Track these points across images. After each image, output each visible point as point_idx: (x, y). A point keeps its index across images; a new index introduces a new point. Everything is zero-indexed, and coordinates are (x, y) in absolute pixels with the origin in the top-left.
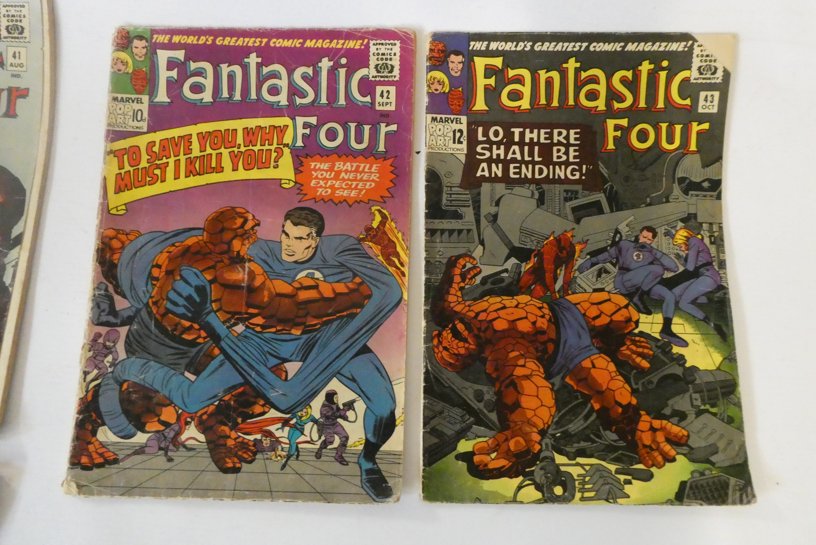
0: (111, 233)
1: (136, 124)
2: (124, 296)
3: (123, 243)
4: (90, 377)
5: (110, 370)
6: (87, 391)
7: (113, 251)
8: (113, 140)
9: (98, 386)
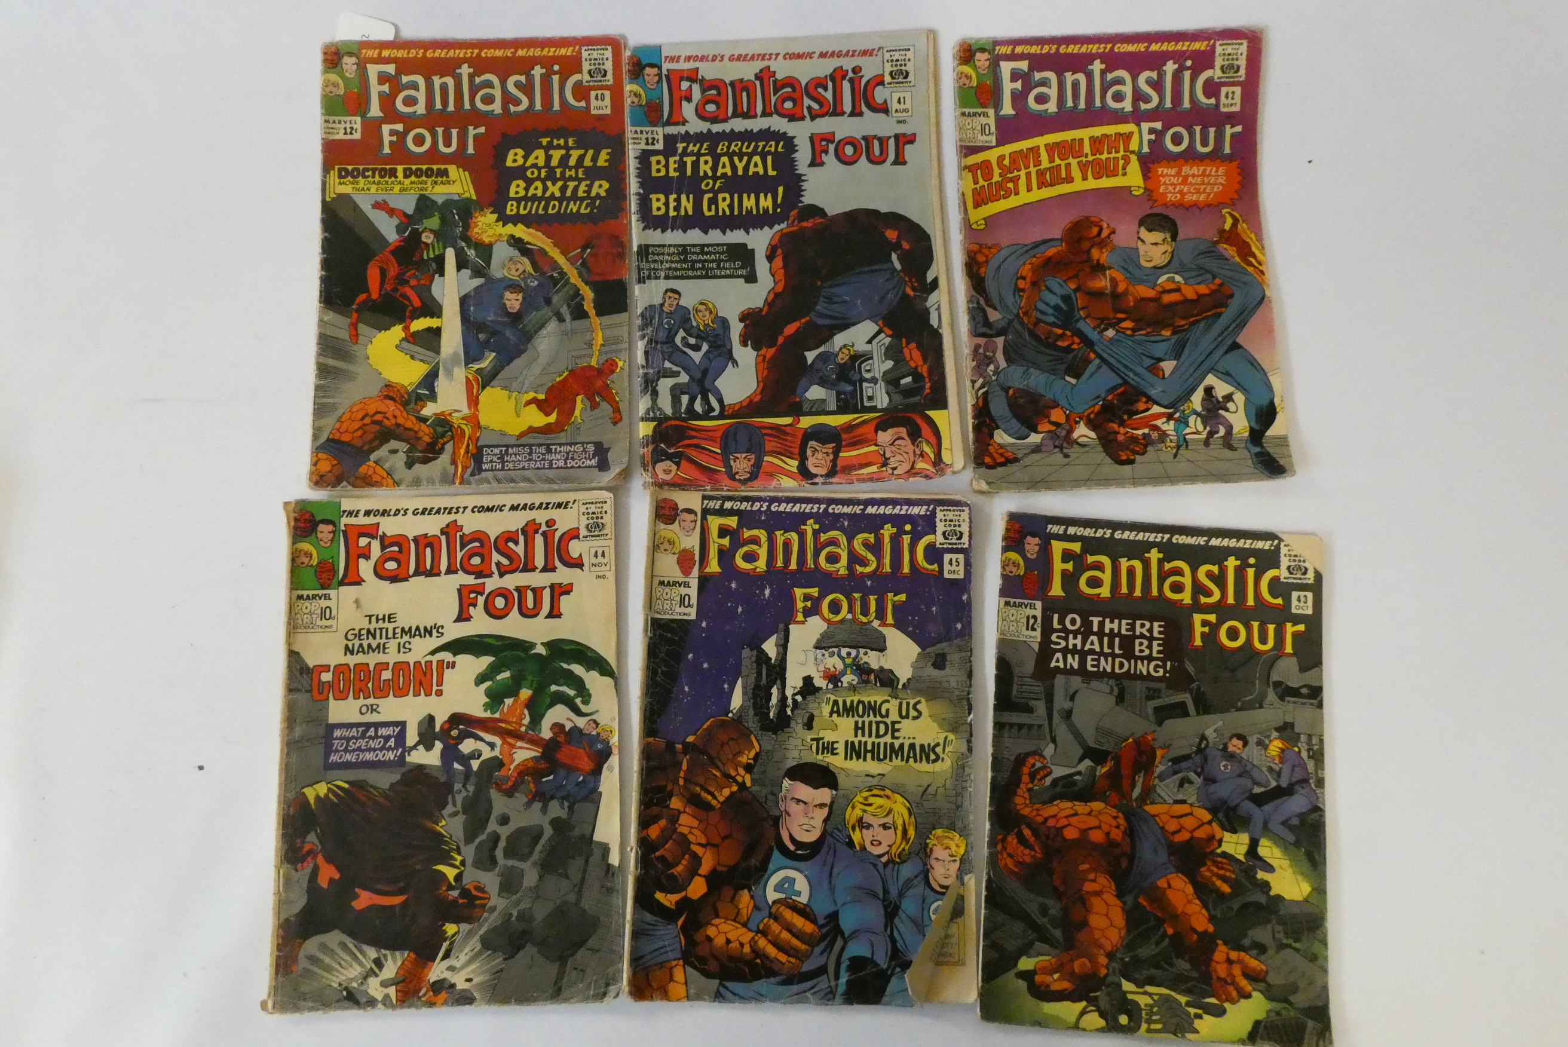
0: (976, 247)
1: (984, 138)
2: (995, 309)
3: (987, 256)
4: (978, 385)
5: (994, 378)
6: (977, 398)
7: (979, 265)
8: (966, 156)
9: (986, 394)
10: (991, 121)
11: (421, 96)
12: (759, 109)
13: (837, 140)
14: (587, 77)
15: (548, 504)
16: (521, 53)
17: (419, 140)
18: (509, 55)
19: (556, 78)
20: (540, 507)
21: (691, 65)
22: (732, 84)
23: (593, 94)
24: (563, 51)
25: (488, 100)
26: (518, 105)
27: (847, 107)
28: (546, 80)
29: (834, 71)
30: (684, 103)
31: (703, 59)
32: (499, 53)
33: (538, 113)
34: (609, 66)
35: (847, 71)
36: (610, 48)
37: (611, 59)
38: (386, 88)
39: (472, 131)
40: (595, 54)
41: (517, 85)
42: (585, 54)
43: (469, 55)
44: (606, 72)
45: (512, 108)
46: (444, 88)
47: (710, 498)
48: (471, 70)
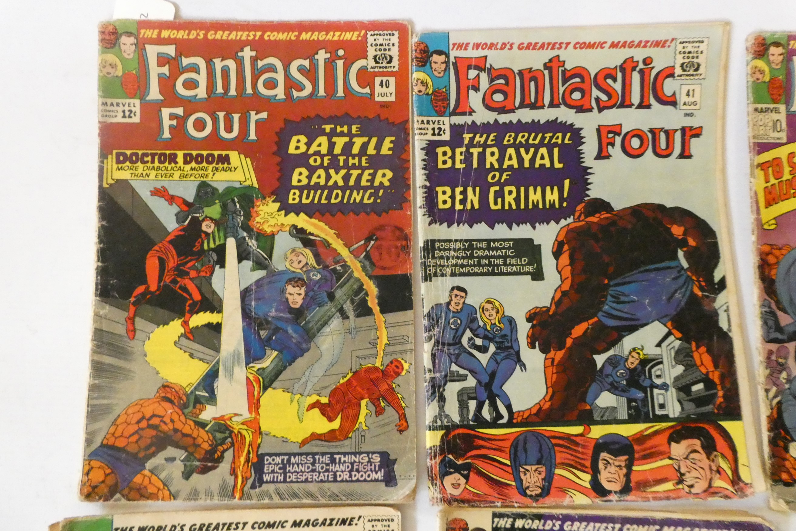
0: (767, 248)
1: (776, 135)
2: (786, 312)
3: (777, 258)
4: (771, 394)
5: (787, 386)
6: (772, 409)
7: (770, 266)
8: (759, 153)
9: (779, 403)
10: (782, 117)
11: (202, 79)
12: (547, 100)
13: (623, 133)
14: (372, 63)
15: (332, 520)
16: (305, 36)
17: (200, 125)
18: (293, 38)
19: (340, 63)
20: (323, 523)
21: (480, 53)
22: (521, 73)
23: (378, 80)
24: (348, 36)
25: (271, 84)
26: (302, 90)
27: (636, 99)
28: (330, 64)
29: (625, 62)
30: (471, 92)
31: (492, 46)
32: (282, 36)
33: (322, 99)
34: (395, 52)
35: (638, 62)
36: (396, 33)
37: (397, 44)
38: (165, 70)
39: (254, 117)
40: (381, 40)
41: (301, 70)
42: (370, 40)
43: (251, 38)
44: (391, 58)
45: (296, 94)
46: (225, 72)
47: (501, 516)
48: (254, 54)
